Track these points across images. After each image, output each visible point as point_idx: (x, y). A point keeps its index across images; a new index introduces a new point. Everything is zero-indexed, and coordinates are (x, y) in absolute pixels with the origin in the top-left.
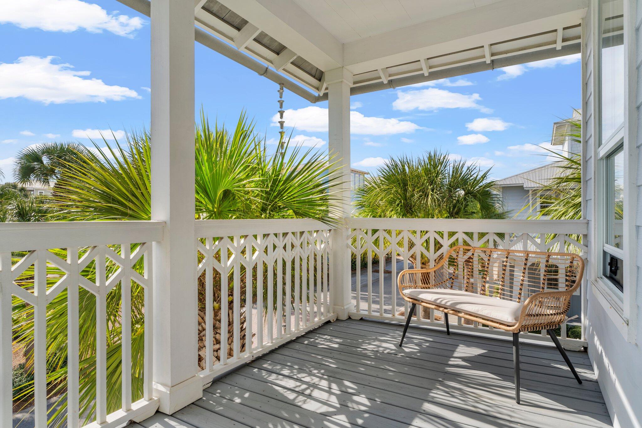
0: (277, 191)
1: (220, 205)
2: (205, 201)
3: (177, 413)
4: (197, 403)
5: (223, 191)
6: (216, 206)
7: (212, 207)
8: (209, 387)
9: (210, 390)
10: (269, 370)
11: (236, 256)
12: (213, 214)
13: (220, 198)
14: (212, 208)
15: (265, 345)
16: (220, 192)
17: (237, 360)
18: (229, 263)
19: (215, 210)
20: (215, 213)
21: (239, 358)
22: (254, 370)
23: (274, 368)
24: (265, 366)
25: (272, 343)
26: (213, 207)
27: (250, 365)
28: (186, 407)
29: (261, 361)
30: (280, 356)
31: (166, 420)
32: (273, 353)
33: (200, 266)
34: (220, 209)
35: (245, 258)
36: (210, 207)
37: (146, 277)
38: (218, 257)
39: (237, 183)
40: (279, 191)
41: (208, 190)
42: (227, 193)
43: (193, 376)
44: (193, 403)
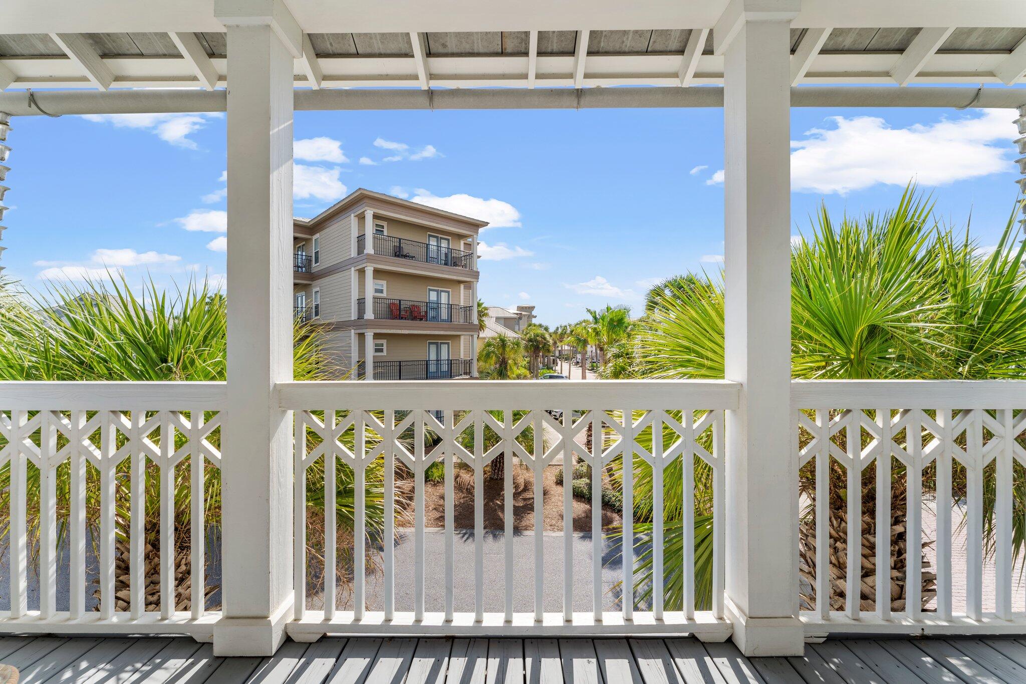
0: (1001, 322)
1: (861, 349)
2: (833, 344)
3: (757, 659)
4: (793, 661)
5: (869, 326)
6: (853, 350)
7: (846, 352)
8: (819, 644)
9: (821, 651)
10: (961, 676)
11: (881, 444)
12: (848, 362)
13: (862, 337)
14: (845, 354)
15: (958, 617)
16: (861, 328)
17: (884, 623)
18: (864, 454)
19: (852, 356)
20: (851, 361)
21: (887, 620)
22: (924, 659)
23: (979, 678)
24: (954, 661)
25: (979, 621)
26: (848, 352)
27: (916, 642)
28: (772, 657)
29: (945, 648)
30: (1000, 657)
31: (739, 660)
32: (979, 642)
33: (804, 451)
34: (862, 355)
35: (905, 449)
36: (842, 351)
37: (715, 455)
38: (840, 439)
39: (892, 314)
40: (1006, 322)
41: (838, 326)
42: (873, 331)
43: (788, 616)
44: (786, 658)
